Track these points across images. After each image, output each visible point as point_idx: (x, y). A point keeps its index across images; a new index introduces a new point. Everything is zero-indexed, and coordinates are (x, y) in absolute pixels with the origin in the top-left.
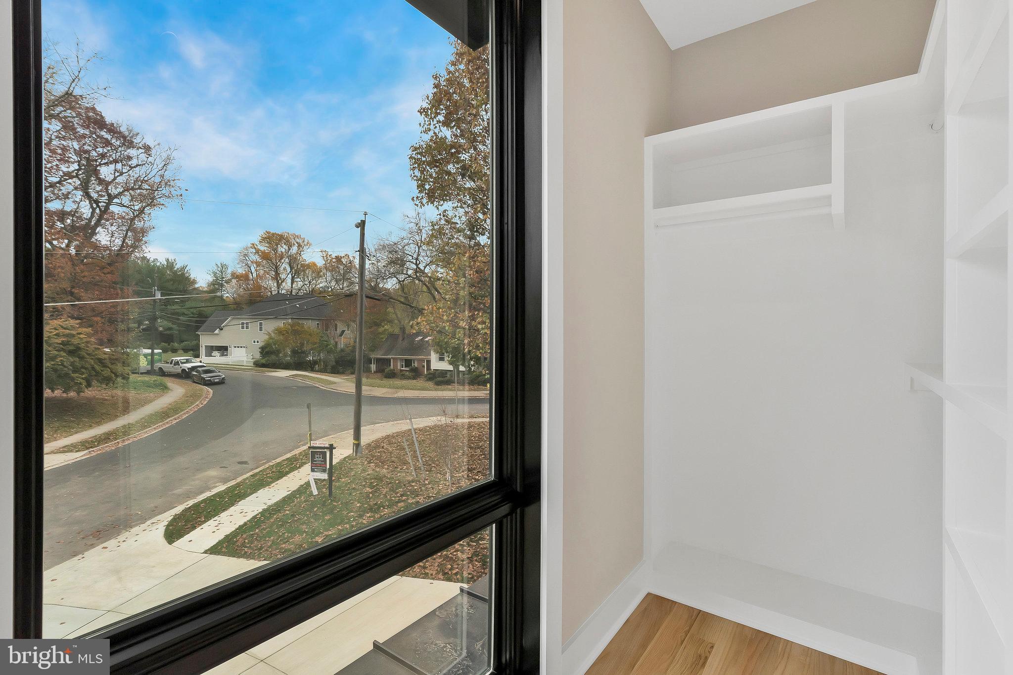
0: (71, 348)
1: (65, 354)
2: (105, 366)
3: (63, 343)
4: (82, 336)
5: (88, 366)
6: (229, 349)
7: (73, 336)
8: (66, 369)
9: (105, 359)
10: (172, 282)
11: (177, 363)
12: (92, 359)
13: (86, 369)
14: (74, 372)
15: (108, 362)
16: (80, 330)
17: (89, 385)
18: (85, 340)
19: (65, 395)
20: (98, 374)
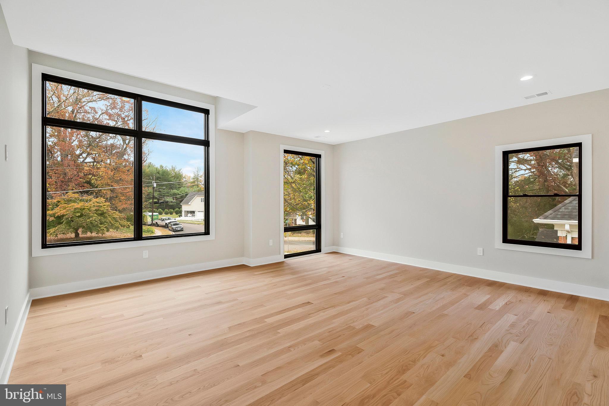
0: (100, 212)
1: (97, 215)
2: (117, 221)
3: (96, 210)
4: (105, 207)
5: (107, 221)
6: (195, 212)
7: (101, 206)
8: (97, 223)
9: (117, 218)
10: (174, 178)
11: (163, 220)
12: (110, 218)
13: (107, 222)
14: (101, 224)
15: (118, 219)
16: (105, 204)
17: (108, 231)
18: (106, 208)
19: (97, 235)
20: (112, 225)
